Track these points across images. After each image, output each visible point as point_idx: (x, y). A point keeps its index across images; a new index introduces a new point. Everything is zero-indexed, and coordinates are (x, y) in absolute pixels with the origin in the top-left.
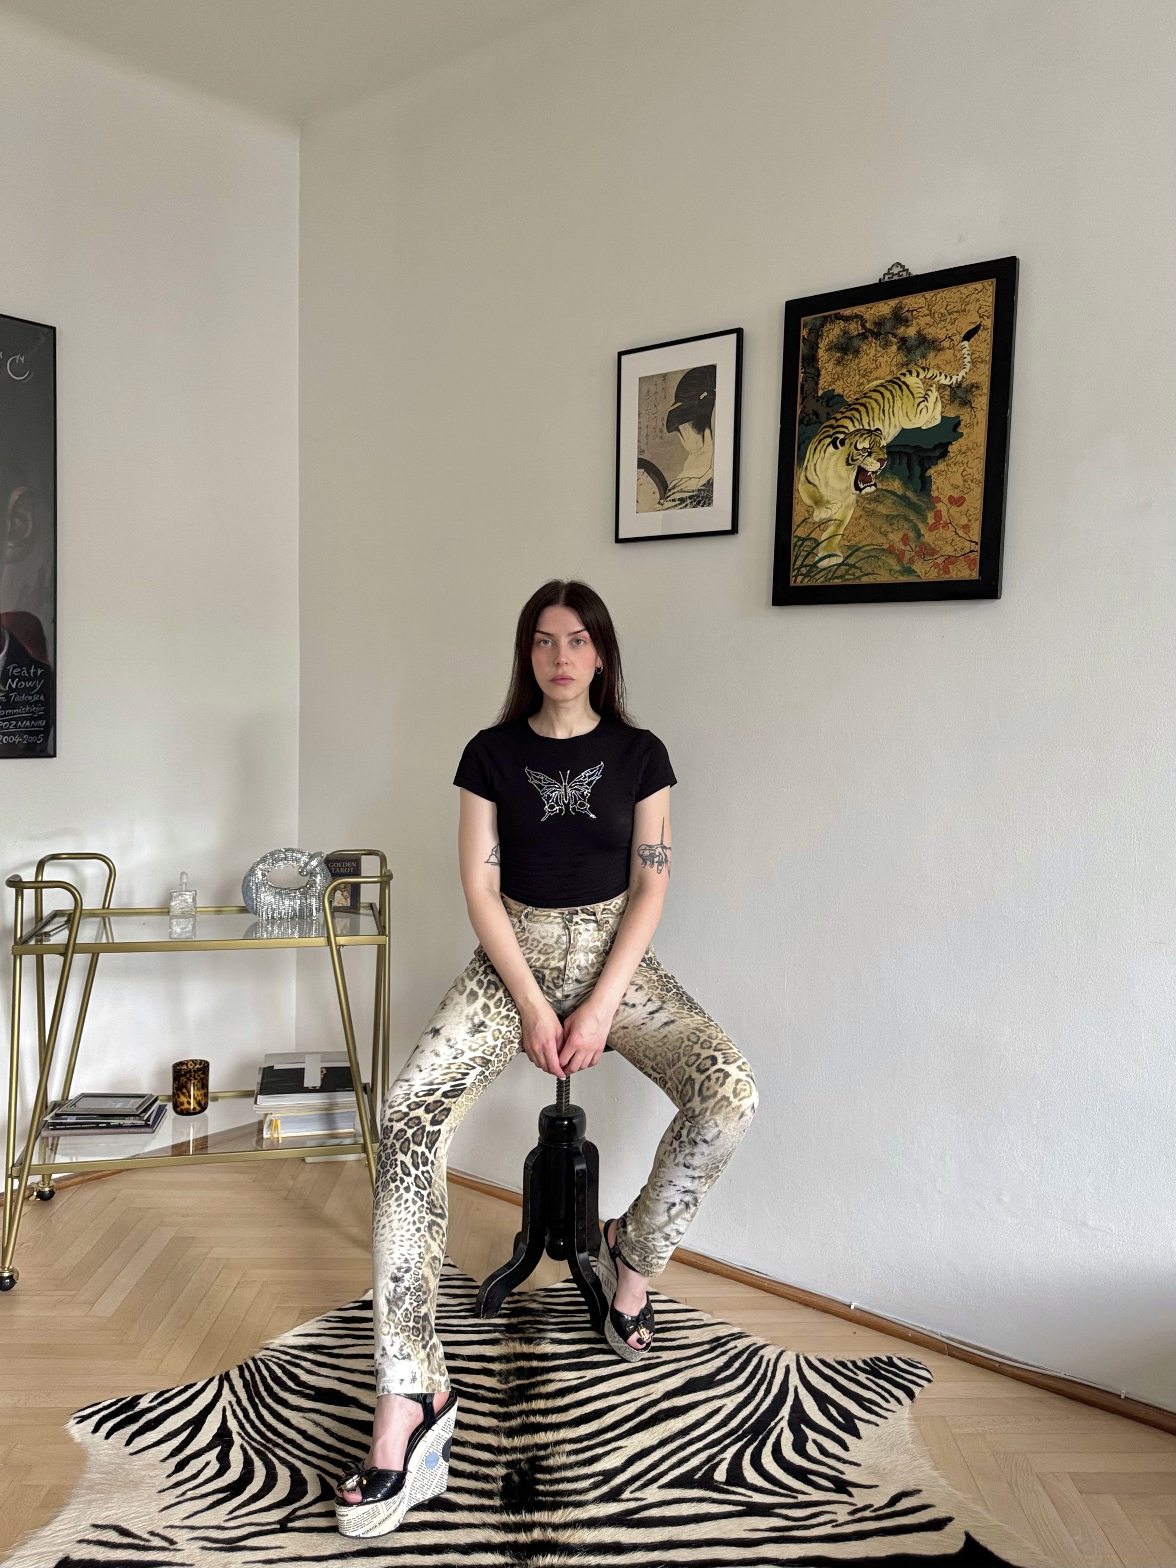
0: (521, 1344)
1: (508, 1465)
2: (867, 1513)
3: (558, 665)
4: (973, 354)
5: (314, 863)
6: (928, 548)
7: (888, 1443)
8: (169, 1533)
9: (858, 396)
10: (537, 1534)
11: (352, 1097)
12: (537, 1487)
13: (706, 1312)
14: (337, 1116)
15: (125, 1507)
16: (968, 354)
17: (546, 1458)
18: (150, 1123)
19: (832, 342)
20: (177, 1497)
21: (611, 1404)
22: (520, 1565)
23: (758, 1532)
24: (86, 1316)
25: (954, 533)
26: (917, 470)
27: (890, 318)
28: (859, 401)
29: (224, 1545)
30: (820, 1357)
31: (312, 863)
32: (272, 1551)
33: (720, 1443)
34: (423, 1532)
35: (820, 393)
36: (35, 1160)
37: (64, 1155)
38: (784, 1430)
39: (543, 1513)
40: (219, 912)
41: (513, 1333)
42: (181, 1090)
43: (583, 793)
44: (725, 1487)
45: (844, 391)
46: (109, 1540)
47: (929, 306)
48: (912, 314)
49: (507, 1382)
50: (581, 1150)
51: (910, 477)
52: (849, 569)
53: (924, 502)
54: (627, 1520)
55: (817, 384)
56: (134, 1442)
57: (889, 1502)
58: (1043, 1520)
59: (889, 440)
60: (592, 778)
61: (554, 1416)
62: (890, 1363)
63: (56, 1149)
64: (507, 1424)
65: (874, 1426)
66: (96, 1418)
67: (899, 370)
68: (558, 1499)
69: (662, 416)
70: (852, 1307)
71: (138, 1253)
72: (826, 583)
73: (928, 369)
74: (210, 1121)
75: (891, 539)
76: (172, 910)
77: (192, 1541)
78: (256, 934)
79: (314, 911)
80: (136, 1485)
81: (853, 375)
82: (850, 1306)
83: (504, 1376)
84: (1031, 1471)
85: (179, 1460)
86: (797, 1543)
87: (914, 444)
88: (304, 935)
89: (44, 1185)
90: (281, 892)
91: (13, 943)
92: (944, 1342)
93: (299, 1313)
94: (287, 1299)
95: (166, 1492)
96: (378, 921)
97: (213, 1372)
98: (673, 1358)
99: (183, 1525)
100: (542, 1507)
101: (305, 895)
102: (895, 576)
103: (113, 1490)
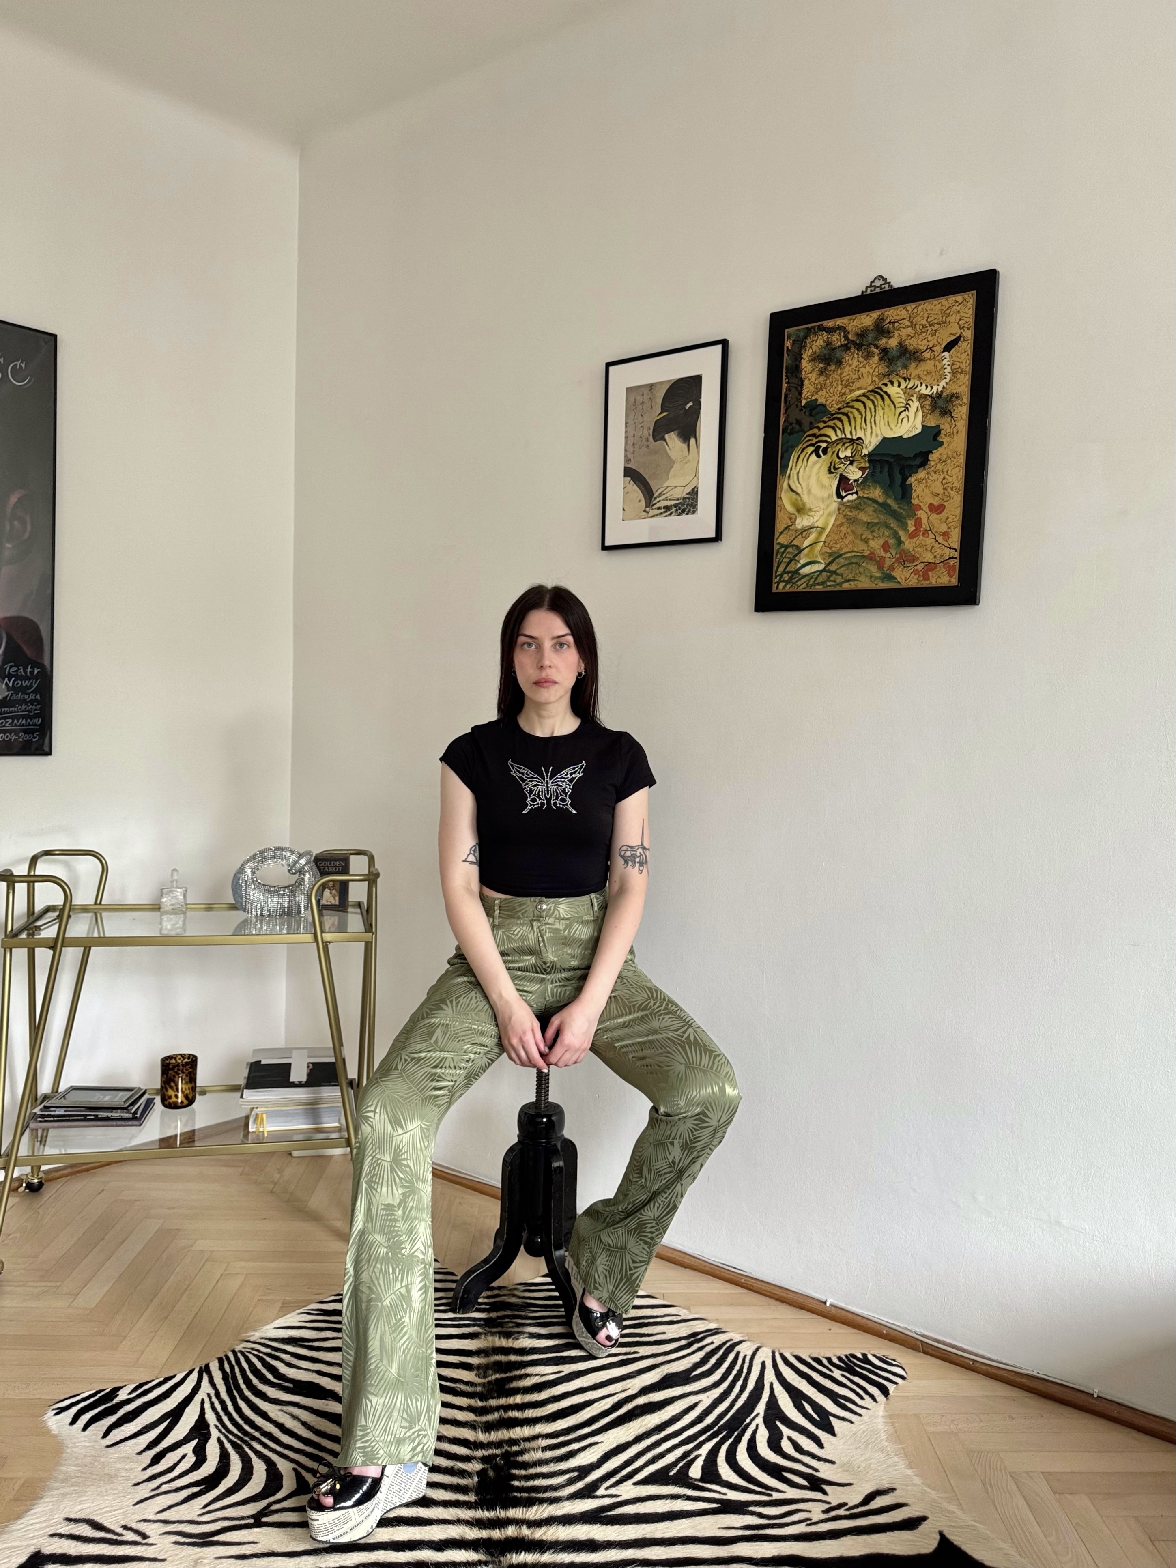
0: (500, 1337)
1: (484, 1460)
2: (842, 1512)
3: (542, 667)
4: (953, 364)
5: (303, 861)
6: (908, 554)
7: (862, 1441)
8: (142, 1527)
10: (511, 1531)
11: (337, 1092)
12: (512, 1483)
13: (683, 1308)
14: (322, 1110)
15: (99, 1501)
16: (949, 365)
17: (521, 1453)
18: (138, 1116)
19: (815, 353)
20: (153, 1490)
21: (587, 1399)
22: (493, 1562)
23: (733, 1531)
24: (69, 1306)
25: (934, 540)
26: (898, 478)
27: (872, 330)
29: (197, 1540)
30: (795, 1354)
31: (301, 862)
32: (245, 1546)
33: (695, 1440)
34: (398, 1528)
35: (804, 402)
36: (24, 1150)
37: (55, 1147)
38: (759, 1426)
39: (518, 1509)
40: (209, 908)
41: (493, 1328)
42: (169, 1084)
43: (565, 789)
44: (700, 1484)
45: (826, 401)
46: (82, 1534)
47: (911, 318)
48: (894, 326)
49: (485, 1377)
50: (559, 1148)
51: (891, 486)
52: (830, 576)
53: (904, 510)
54: (601, 1517)
55: (800, 394)
56: (111, 1434)
57: (863, 1500)
58: (1018, 1521)
59: (871, 448)
60: (574, 776)
61: (531, 1411)
62: (865, 1360)
63: (46, 1141)
64: (484, 1419)
65: (848, 1423)
66: (74, 1410)
68: (534, 1495)
69: (648, 425)
70: (828, 1304)
71: (124, 1244)
72: (807, 590)
73: (909, 380)
74: (197, 1114)
75: (872, 546)
76: (162, 906)
77: (165, 1536)
78: (245, 931)
79: (303, 909)
80: (110, 1478)
81: (835, 385)
82: (825, 1303)
83: (482, 1370)
84: (1005, 1470)
85: (155, 1453)
86: (771, 1541)
87: (894, 453)
88: (292, 932)
89: (33, 1176)
90: (269, 889)
91: (3, 936)
92: (918, 1340)
93: (280, 1305)
94: (269, 1291)
95: (141, 1485)
96: (365, 918)
97: (193, 1364)
98: (650, 1354)
99: (156, 1519)
100: (516, 1503)
101: (293, 893)
102: (875, 582)
103: (88, 1483)
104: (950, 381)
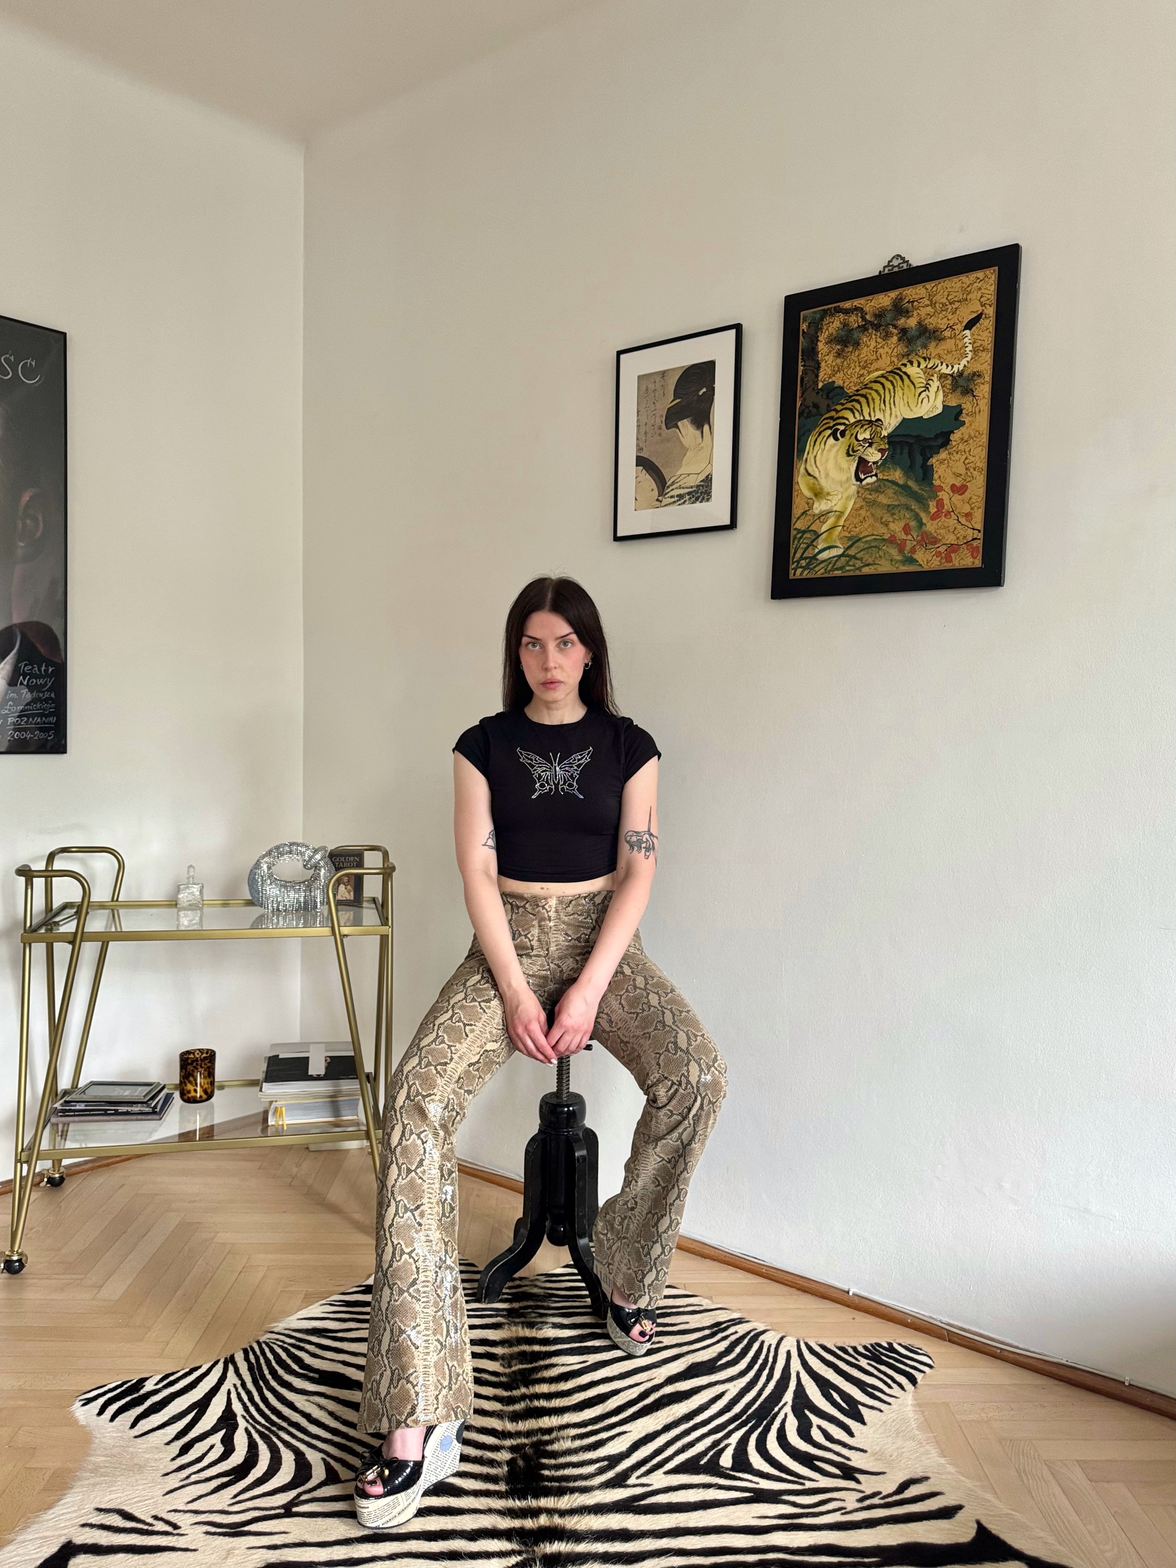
0: (523, 1328)
1: (513, 1449)
2: (876, 1501)
4: (974, 342)
5: (318, 857)
6: (930, 537)
7: (893, 1429)
8: (172, 1518)
9: (858, 387)
10: (543, 1520)
11: (356, 1085)
12: (543, 1472)
13: (706, 1298)
14: (341, 1103)
15: (129, 1490)
16: (970, 343)
17: (551, 1442)
18: (158, 1110)
19: (832, 335)
20: (182, 1481)
21: (613, 1388)
22: (527, 1552)
23: (767, 1520)
24: (93, 1299)
25: (956, 522)
26: (919, 459)
27: (890, 310)
28: (859, 393)
29: (228, 1530)
30: (821, 1342)
31: (316, 857)
32: (276, 1536)
33: (724, 1429)
34: (429, 1517)
35: (820, 385)
36: (45, 1145)
37: (76, 1141)
38: (788, 1415)
39: (549, 1499)
40: (225, 905)
41: (516, 1318)
42: (187, 1078)
44: (732, 1473)
45: (844, 383)
46: (112, 1525)
47: (931, 297)
48: (912, 305)
49: (510, 1366)
50: (581, 1136)
51: (912, 467)
52: (850, 560)
53: (925, 491)
54: (633, 1506)
55: (817, 376)
56: (139, 1425)
57: (897, 1489)
58: (1054, 1509)
59: (890, 430)
61: (558, 1400)
62: (891, 1348)
63: (66, 1135)
64: (511, 1408)
65: (877, 1412)
66: (101, 1401)
68: (564, 1484)
70: (851, 1294)
71: (146, 1238)
72: (826, 575)
73: (929, 359)
74: (215, 1108)
75: (892, 529)
76: (180, 902)
77: (196, 1526)
78: (262, 924)
79: (319, 904)
80: (139, 1468)
81: (853, 367)
82: (848, 1292)
83: (507, 1360)
84: (1039, 1458)
85: (183, 1443)
86: (807, 1530)
87: (915, 434)
88: (309, 926)
89: (54, 1171)
90: (286, 885)
91: (22, 932)
92: (943, 1328)
93: (303, 1296)
94: (291, 1283)
95: (170, 1475)
96: (381, 914)
97: (219, 1355)
98: (674, 1343)
99: (186, 1509)
100: (547, 1493)
101: (309, 888)
102: (896, 566)
103: (117, 1473)
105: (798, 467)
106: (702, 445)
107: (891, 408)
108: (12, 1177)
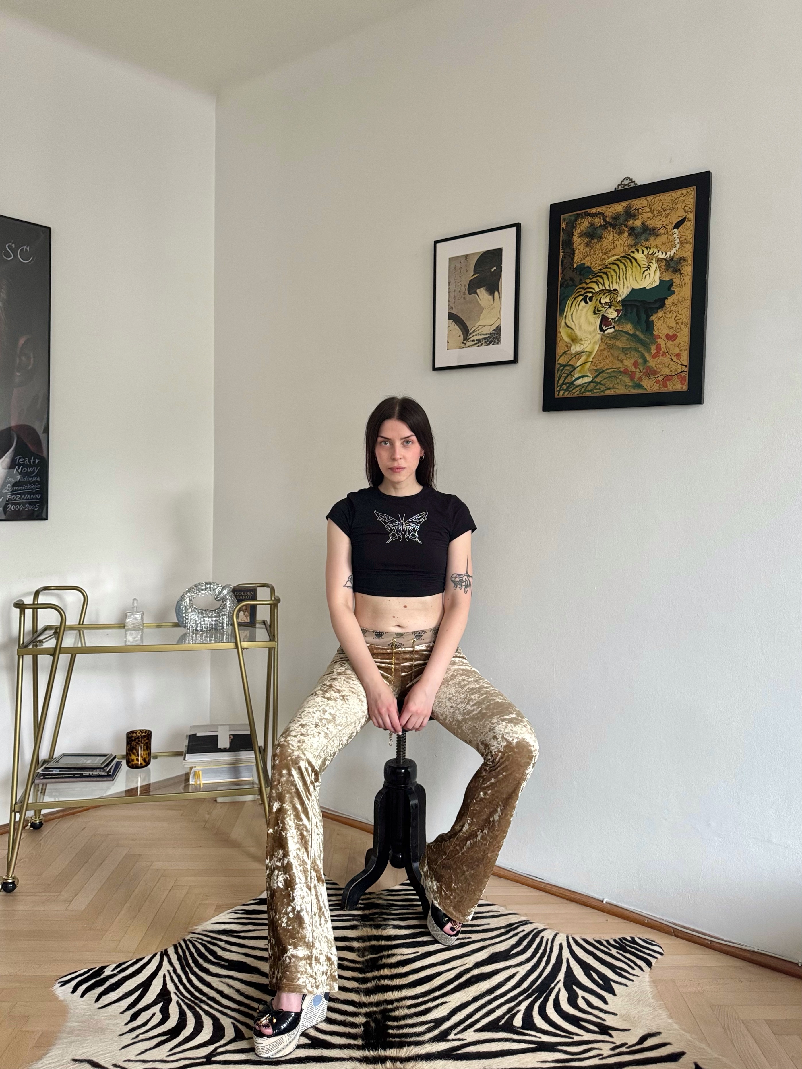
0: (372, 929)
1: (366, 1015)
2: (624, 1049)
3: (394, 460)
4: (681, 237)
5: (225, 592)
6: (652, 369)
7: (636, 999)
8: (127, 1065)
10: (389, 1065)
11: (252, 755)
12: (388, 1031)
13: (501, 906)
14: (241, 768)
15: (95, 1046)
16: (678, 238)
17: (393, 1010)
18: (111, 774)
19: (583, 231)
20: (133, 1039)
21: (437, 971)
23: (547, 1063)
24: (66, 910)
25: (670, 359)
26: (644, 317)
27: (623, 215)
30: (583, 938)
31: (224, 592)
33: (516, 999)
34: (308, 1064)
35: (575, 266)
36: (31, 800)
37: (51, 796)
38: (561, 989)
39: (393, 1050)
40: (159, 626)
41: (366, 921)
42: (132, 751)
44: (522, 1030)
45: (591, 264)
47: (650, 206)
48: (638, 212)
49: (363, 956)
50: (414, 789)
51: (638, 322)
52: (597, 386)
53: (648, 338)
54: (453, 1054)
55: (573, 259)
56: (101, 999)
57: (638, 1041)
58: (749, 1054)
59: (623, 297)
61: (398, 980)
62: (633, 941)
63: (45, 792)
64: (364, 986)
65: (624, 986)
66: (74, 983)
67: (629, 249)
68: (403, 1039)
70: (604, 902)
71: (102, 866)
72: (581, 395)
73: (650, 248)
74: (151, 772)
75: (626, 364)
76: (127, 625)
78: (185, 641)
79: (226, 625)
80: (103, 1030)
81: (597, 253)
82: (602, 901)
83: (361, 952)
84: (738, 1019)
85: (133, 1012)
87: (641, 299)
88: (218, 642)
89: (36, 818)
90: (202, 612)
91: (18, 647)
92: (670, 927)
93: (215, 907)
94: (207, 897)
95: (125, 1035)
96: (269, 631)
97: (156, 950)
98: (480, 939)
99: (136, 1059)
100: (392, 1046)
101: (218, 614)
102: (629, 389)
103: (87, 1034)
104: (679, 249)
105: (560, 321)
106: (493, 306)
107: (624, 282)
108: (8, 822)
